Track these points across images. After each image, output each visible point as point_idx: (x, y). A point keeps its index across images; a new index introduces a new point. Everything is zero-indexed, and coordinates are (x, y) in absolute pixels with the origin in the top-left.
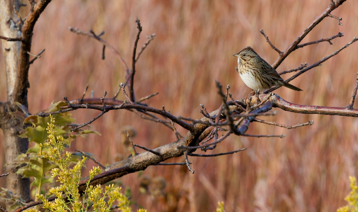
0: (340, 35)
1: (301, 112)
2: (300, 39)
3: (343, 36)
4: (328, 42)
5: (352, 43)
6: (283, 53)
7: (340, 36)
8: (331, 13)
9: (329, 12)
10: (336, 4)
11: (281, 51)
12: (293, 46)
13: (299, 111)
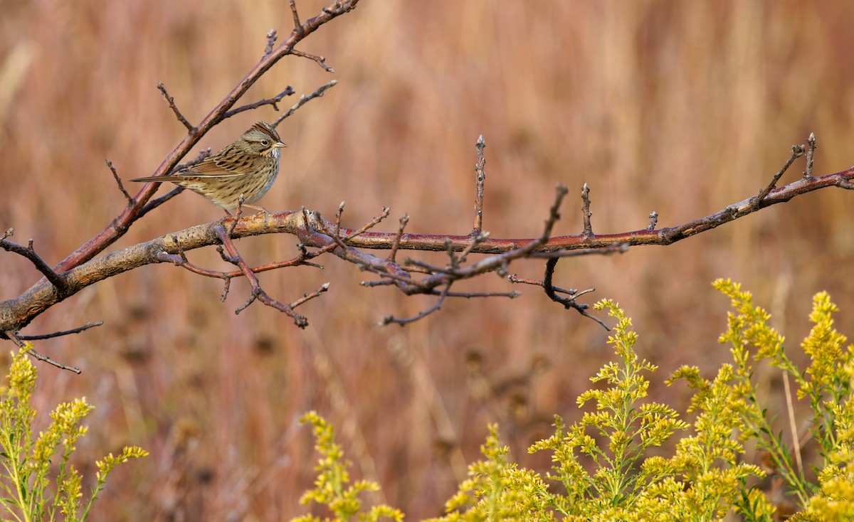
0: (289, 91)
1: (373, 246)
2: (233, 101)
3: (294, 93)
4: (272, 106)
5: (298, 107)
6: (197, 129)
7: (289, 94)
8: (296, 47)
9: (292, 45)
10: (305, 28)
11: (194, 125)
12: (218, 115)
13: (370, 245)
